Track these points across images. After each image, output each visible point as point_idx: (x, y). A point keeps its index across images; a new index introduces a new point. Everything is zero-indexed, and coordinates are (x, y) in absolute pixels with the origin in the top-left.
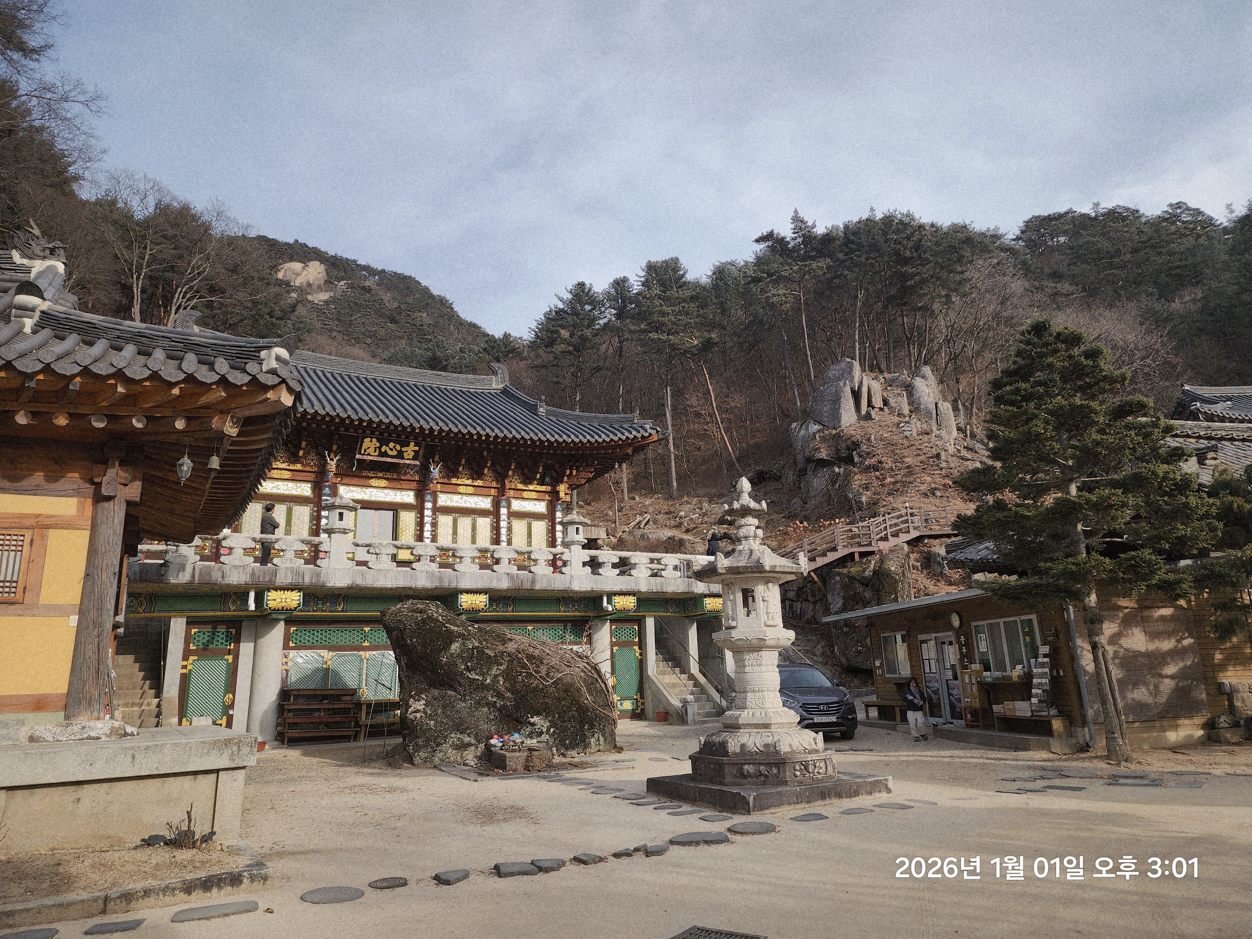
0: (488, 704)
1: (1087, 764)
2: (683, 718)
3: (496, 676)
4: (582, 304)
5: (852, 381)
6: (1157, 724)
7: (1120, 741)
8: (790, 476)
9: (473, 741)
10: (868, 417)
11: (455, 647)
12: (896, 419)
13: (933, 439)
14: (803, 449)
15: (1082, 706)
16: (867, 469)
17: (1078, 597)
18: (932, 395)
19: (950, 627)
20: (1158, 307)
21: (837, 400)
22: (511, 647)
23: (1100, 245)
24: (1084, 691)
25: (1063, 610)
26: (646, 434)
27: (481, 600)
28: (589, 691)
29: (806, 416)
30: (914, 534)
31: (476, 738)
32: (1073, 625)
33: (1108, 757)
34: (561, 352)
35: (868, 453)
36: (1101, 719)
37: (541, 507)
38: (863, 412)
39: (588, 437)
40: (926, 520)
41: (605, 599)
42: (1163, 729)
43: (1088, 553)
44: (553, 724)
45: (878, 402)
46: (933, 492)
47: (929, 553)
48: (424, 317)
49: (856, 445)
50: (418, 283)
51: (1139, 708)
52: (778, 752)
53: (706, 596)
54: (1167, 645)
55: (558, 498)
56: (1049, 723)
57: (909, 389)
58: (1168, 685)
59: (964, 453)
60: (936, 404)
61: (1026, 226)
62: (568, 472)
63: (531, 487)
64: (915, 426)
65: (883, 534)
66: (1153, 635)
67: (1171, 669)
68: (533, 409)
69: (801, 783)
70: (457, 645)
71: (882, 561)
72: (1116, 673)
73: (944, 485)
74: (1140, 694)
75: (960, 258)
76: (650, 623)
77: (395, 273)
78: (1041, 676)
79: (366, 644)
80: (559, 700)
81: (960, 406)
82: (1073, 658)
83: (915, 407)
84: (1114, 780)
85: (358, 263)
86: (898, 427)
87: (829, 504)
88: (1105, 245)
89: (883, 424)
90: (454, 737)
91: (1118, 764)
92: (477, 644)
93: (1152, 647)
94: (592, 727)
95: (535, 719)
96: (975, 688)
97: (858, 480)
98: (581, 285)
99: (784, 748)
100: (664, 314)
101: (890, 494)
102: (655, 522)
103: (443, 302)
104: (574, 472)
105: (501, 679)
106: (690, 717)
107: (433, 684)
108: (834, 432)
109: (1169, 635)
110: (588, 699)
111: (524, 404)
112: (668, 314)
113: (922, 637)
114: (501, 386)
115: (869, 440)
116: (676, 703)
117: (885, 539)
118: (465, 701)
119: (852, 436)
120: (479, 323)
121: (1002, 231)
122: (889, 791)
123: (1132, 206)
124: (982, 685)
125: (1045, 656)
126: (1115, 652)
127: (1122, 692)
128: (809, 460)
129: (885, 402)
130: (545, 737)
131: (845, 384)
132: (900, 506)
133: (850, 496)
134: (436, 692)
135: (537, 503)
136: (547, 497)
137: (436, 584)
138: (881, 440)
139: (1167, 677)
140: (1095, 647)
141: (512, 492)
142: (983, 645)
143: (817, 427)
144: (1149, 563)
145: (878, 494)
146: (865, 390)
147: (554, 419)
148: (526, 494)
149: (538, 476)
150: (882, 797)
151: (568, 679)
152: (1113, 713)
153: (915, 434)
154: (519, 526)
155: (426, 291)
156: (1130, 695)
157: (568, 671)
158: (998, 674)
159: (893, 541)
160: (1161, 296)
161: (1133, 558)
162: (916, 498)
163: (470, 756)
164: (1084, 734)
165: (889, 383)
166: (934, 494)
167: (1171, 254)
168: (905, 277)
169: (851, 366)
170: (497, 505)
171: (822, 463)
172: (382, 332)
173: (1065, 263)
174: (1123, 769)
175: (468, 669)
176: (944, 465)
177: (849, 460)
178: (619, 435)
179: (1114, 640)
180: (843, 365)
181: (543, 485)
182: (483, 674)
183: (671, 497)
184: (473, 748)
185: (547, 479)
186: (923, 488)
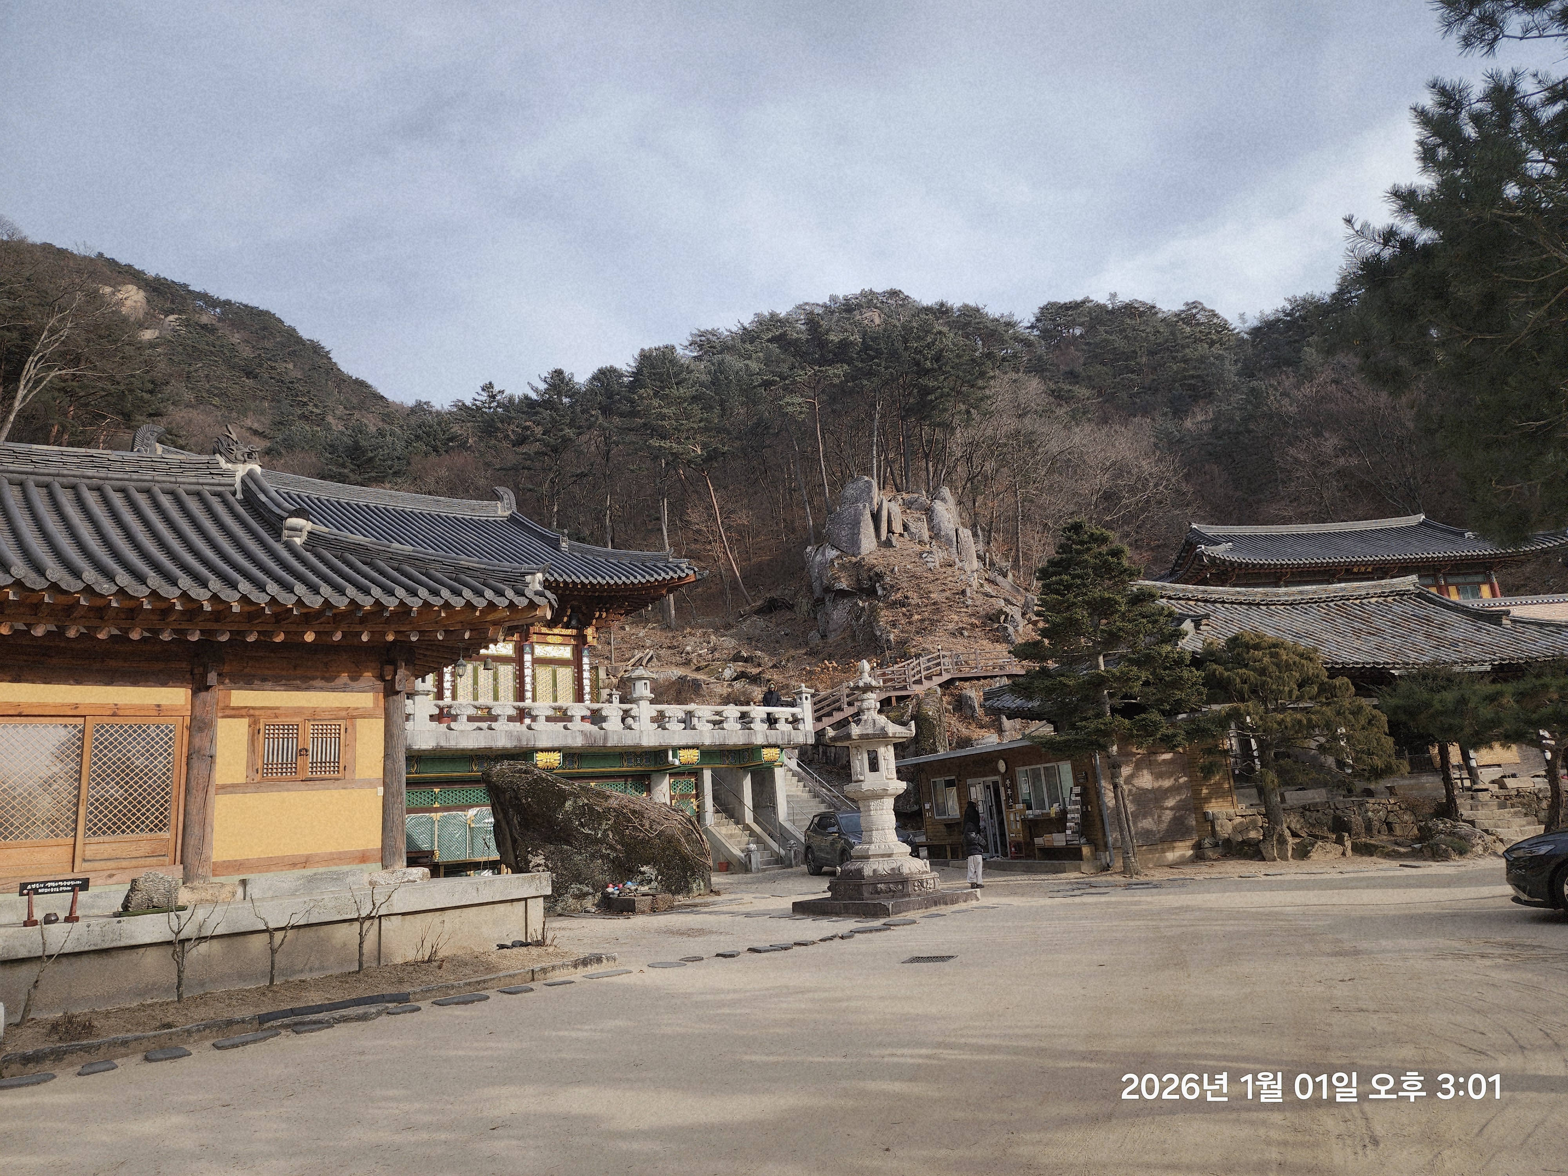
0: (602, 857)
1: (1109, 878)
2: (746, 866)
3: (606, 830)
4: (559, 394)
5: (871, 503)
6: (1160, 847)
7: (1133, 860)
8: (804, 604)
9: (591, 891)
10: (888, 544)
11: (568, 804)
12: (918, 548)
13: (957, 572)
14: (820, 577)
15: (1104, 835)
16: (893, 605)
17: (1104, 748)
18: (952, 520)
19: (996, 771)
20: (1170, 426)
21: (856, 524)
22: (613, 803)
23: (1117, 345)
24: (1106, 821)
25: (1091, 757)
26: (683, 575)
27: (555, 758)
28: (688, 842)
29: (820, 539)
30: (946, 677)
31: (593, 888)
32: (1098, 771)
33: (1123, 872)
34: (536, 453)
35: (892, 587)
36: (1119, 844)
37: (566, 653)
38: (883, 538)
39: (623, 578)
40: (957, 664)
41: (670, 753)
42: (1164, 851)
43: (1112, 715)
44: (660, 872)
45: (898, 528)
46: (960, 631)
47: (960, 696)
48: (291, 369)
49: (880, 576)
50: (280, 321)
51: (1147, 834)
52: (901, 874)
53: (764, 747)
54: (1167, 783)
55: (585, 642)
56: (1080, 850)
57: (929, 512)
58: (1168, 815)
59: (988, 588)
60: (957, 530)
61: (1042, 313)
62: (597, 614)
63: (556, 631)
64: (938, 557)
65: (917, 677)
66: (1158, 776)
67: (1170, 803)
68: (555, 545)
69: (919, 895)
70: (570, 802)
71: (919, 705)
72: (1131, 808)
73: (972, 624)
74: (1147, 823)
75: (982, 374)
76: (707, 775)
77: (246, 306)
78: (1073, 811)
79: (437, 805)
80: (664, 850)
81: (980, 532)
82: (1099, 795)
83: (936, 534)
84: (1128, 886)
85: (191, 288)
86: (921, 557)
87: (854, 640)
88: (1119, 342)
89: (905, 553)
90: (575, 888)
91: (1131, 877)
92: (586, 801)
93: (1156, 785)
94: (693, 874)
95: (644, 869)
96: (1019, 825)
97: (885, 616)
98: (559, 373)
99: (905, 871)
100: (663, 417)
101: (918, 633)
102: (659, 658)
103: (316, 349)
104: (604, 615)
105: (610, 833)
106: (754, 866)
107: (548, 840)
108: (854, 560)
109: (1170, 775)
110: (687, 848)
111: (542, 537)
112: (669, 417)
113: (969, 781)
114: (507, 513)
115: (892, 571)
116: (737, 852)
117: (919, 682)
118: (581, 854)
119: (874, 566)
120: (370, 381)
121: (1016, 318)
122: (978, 899)
123: (1150, 302)
124: (1023, 821)
125: (1077, 795)
126: (1130, 790)
127: (1135, 823)
128: (827, 590)
129: (906, 527)
130: (654, 884)
131: (865, 506)
132: (930, 647)
133: (878, 633)
134: (552, 848)
135: (562, 648)
136: (573, 642)
137: (515, 744)
138: (905, 572)
139: (1167, 808)
140: (1115, 786)
141: (535, 636)
142: (1025, 788)
143: (834, 553)
144: (1155, 723)
145: (906, 632)
146: (884, 514)
147: (578, 555)
148: (550, 639)
149: (565, 619)
150: (974, 903)
151: (669, 832)
152: (1128, 839)
153: (938, 566)
154: (543, 674)
155: (291, 333)
156: (1140, 825)
157: (666, 824)
158: (1038, 812)
159: (927, 684)
160: (1174, 413)
161: (1144, 720)
162: (944, 638)
163: (589, 903)
164: (1106, 857)
165: (908, 505)
166: (962, 634)
167: (1186, 361)
168: (925, 391)
169: (869, 485)
170: (520, 651)
171: (842, 594)
172: (236, 390)
173: (1081, 361)
174: (1134, 880)
175: (582, 825)
176: (969, 602)
177: (871, 593)
178: (656, 576)
179: (1129, 780)
180: (861, 484)
181: (568, 628)
182: (595, 829)
183: (669, 627)
184: (590, 897)
185: (574, 622)
186: (951, 626)
